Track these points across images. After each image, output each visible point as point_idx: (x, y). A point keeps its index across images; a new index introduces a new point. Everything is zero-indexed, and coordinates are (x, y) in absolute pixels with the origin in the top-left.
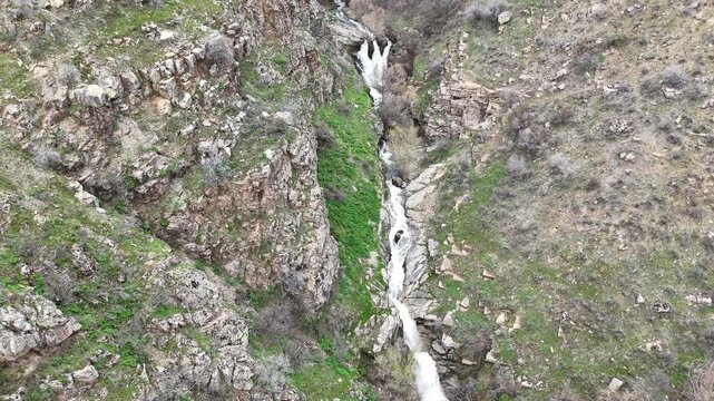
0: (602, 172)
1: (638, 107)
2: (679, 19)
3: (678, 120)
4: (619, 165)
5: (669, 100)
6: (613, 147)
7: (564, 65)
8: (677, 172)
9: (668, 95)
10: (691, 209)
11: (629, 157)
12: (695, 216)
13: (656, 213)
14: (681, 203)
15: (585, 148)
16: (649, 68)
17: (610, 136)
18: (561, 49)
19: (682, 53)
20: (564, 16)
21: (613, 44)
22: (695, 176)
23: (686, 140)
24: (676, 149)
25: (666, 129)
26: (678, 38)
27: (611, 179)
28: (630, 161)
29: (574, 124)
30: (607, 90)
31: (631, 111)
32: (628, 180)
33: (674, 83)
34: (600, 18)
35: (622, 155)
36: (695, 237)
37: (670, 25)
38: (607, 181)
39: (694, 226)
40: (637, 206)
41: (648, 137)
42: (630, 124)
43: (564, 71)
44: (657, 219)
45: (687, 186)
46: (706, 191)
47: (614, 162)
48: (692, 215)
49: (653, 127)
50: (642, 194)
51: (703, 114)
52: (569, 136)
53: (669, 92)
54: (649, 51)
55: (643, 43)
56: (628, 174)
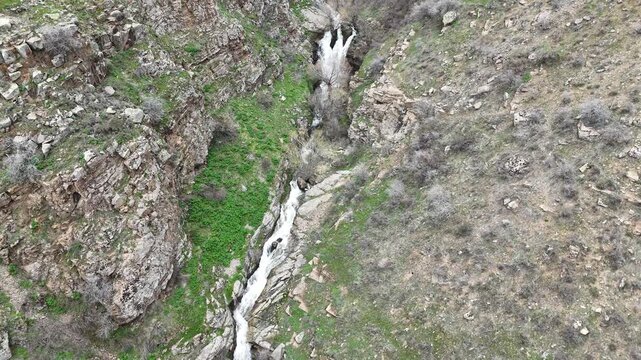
0: (479, 217)
1: (542, 144)
2: (629, 39)
3: (583, 169)
4: (500, 212)
5: (582, 141)
6: (501, 188)
7: (490, 80)
8: (561, 235)
9: (581, 134)
10: (563, 286)
11: (513, 204)
12: (566, 296)
13: (520, 281)
14: (553, 276)
15: (473, 184)
16: (572, 97)
17: (503, 176)
18: (492, 62)
19: (616, 84)
20: (509, 23)
21: (544, 62)
22: (581, 245)
23: (584, 195)
24: (569, 205)
25: (564, 177)
26: (618, 64)
27: (485, 228)
28: (511, 209)
29: (473, 153)
30: (518, 118)
31: (532, 149)
32: (502, 233)
33: (592, 121)
34: (543, 28)
35: (506, 201)
36: (556, 322)
37: (617, 46)
38: (480, 229)
39: (561, 308)
40: (501, 268)
41: (542, 185)
42: (526, 164)
43: (486, 88)
44: (519, 290)
45: (565, 256)
46: (589, 266)
47: (496, 207)
48: (560, 294)
49: (551, 172)
50: (512, 255)
51: (616, 165)
52: (463, 164)
53: (584, 131)
54: (580, 75)
55: (577, 65)
56: (504, 226)
